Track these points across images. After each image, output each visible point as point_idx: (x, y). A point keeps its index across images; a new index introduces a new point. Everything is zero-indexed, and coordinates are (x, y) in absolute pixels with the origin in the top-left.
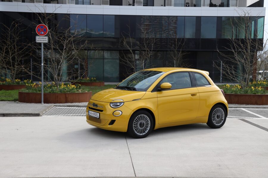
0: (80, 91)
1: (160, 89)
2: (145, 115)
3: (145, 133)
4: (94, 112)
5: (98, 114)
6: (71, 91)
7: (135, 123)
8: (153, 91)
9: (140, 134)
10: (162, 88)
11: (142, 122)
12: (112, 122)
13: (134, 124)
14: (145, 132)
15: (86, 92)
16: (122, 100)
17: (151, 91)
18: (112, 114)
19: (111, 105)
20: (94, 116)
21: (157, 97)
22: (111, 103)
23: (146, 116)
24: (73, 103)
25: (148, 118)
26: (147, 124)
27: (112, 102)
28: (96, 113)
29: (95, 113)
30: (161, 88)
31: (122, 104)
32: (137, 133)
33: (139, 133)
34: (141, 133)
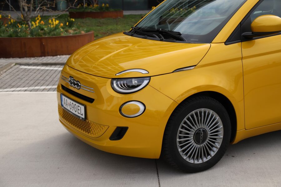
0: (71, 32)
1: (249, 33)
2: (207, 110)
3: (209, 158)
4: (72, 102)
5: (83, 108)
6: (52, 33)
7: (181, 132)
8: (229, 41)
9: (196, 162)
10: (256, 30)
11: (201, 130)
12: (119, 133)
13: (180, 138)
14: (209, 154)
15: (83, 32)
16: (144, 72)
17: (225, 41)
18: (118, 110)
19: (115, 85)
20: (74, 112)
21: (242, 58)
22: (113, 79)
23: (211, 112)
24: (56, 55)
25: (218, 118)
26: (216, 133)
27: (118, 76)
28: (77, 104)
29: (74, 103)
30: (253, 33)
31: (146, 82)
32: (188, 160)
33: (193, 158)
34: (199, 156)
